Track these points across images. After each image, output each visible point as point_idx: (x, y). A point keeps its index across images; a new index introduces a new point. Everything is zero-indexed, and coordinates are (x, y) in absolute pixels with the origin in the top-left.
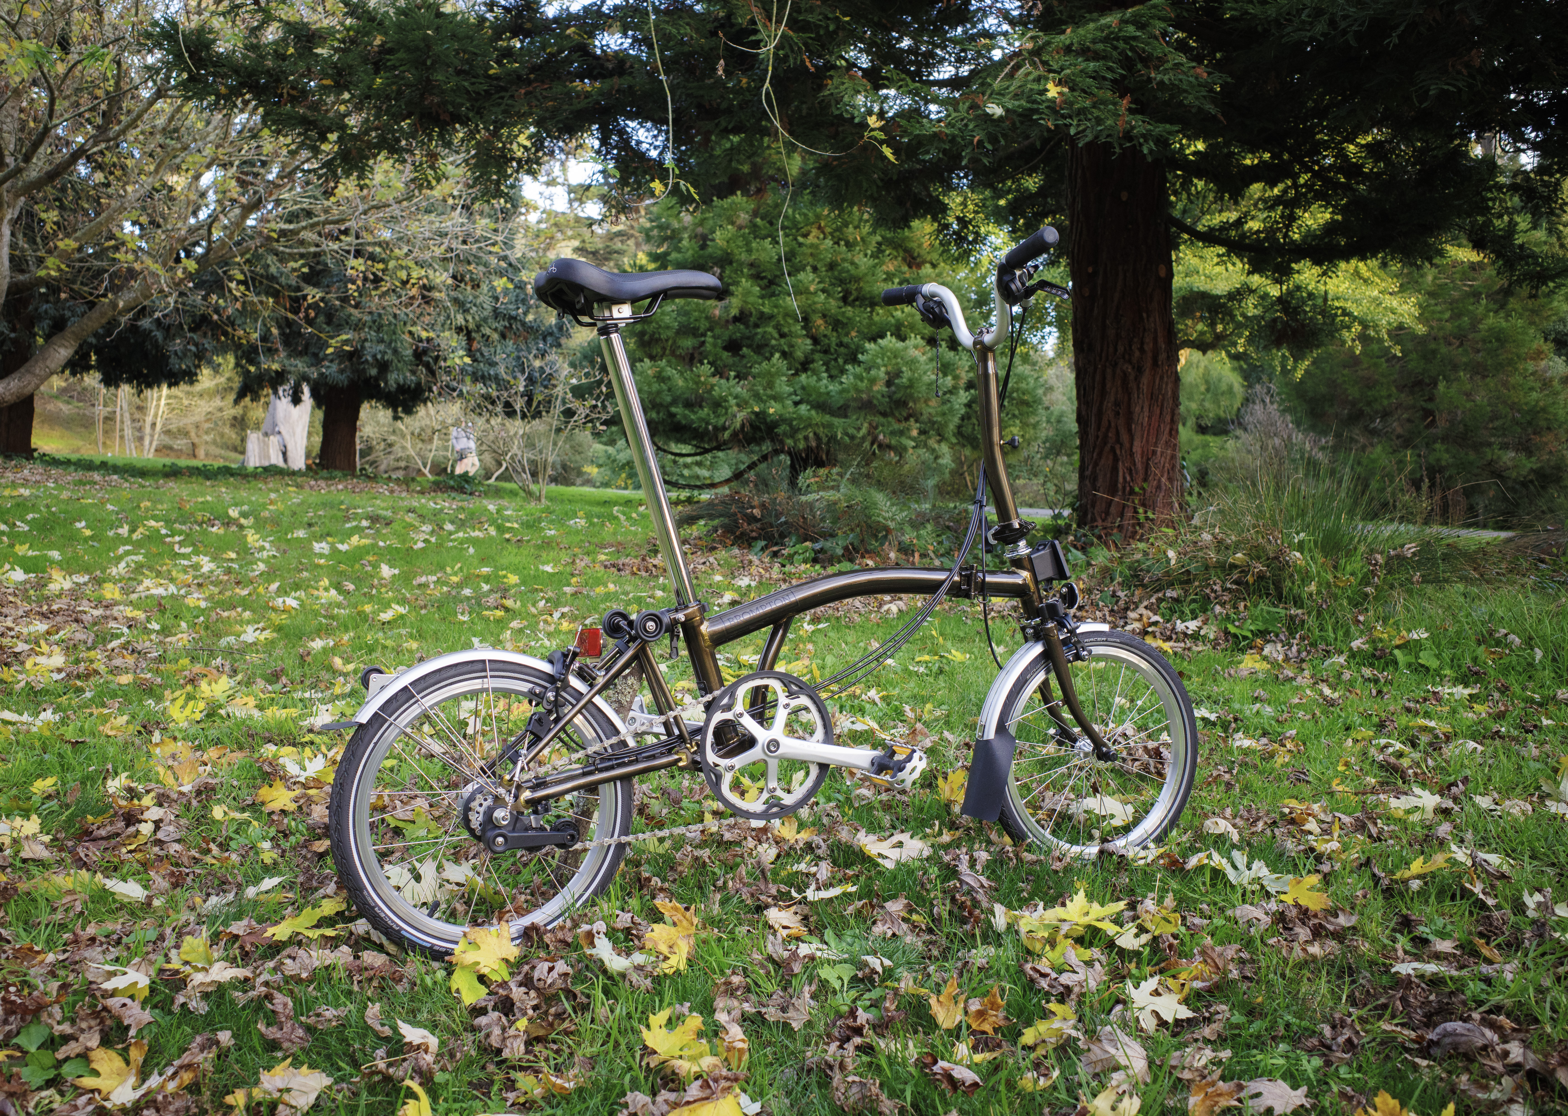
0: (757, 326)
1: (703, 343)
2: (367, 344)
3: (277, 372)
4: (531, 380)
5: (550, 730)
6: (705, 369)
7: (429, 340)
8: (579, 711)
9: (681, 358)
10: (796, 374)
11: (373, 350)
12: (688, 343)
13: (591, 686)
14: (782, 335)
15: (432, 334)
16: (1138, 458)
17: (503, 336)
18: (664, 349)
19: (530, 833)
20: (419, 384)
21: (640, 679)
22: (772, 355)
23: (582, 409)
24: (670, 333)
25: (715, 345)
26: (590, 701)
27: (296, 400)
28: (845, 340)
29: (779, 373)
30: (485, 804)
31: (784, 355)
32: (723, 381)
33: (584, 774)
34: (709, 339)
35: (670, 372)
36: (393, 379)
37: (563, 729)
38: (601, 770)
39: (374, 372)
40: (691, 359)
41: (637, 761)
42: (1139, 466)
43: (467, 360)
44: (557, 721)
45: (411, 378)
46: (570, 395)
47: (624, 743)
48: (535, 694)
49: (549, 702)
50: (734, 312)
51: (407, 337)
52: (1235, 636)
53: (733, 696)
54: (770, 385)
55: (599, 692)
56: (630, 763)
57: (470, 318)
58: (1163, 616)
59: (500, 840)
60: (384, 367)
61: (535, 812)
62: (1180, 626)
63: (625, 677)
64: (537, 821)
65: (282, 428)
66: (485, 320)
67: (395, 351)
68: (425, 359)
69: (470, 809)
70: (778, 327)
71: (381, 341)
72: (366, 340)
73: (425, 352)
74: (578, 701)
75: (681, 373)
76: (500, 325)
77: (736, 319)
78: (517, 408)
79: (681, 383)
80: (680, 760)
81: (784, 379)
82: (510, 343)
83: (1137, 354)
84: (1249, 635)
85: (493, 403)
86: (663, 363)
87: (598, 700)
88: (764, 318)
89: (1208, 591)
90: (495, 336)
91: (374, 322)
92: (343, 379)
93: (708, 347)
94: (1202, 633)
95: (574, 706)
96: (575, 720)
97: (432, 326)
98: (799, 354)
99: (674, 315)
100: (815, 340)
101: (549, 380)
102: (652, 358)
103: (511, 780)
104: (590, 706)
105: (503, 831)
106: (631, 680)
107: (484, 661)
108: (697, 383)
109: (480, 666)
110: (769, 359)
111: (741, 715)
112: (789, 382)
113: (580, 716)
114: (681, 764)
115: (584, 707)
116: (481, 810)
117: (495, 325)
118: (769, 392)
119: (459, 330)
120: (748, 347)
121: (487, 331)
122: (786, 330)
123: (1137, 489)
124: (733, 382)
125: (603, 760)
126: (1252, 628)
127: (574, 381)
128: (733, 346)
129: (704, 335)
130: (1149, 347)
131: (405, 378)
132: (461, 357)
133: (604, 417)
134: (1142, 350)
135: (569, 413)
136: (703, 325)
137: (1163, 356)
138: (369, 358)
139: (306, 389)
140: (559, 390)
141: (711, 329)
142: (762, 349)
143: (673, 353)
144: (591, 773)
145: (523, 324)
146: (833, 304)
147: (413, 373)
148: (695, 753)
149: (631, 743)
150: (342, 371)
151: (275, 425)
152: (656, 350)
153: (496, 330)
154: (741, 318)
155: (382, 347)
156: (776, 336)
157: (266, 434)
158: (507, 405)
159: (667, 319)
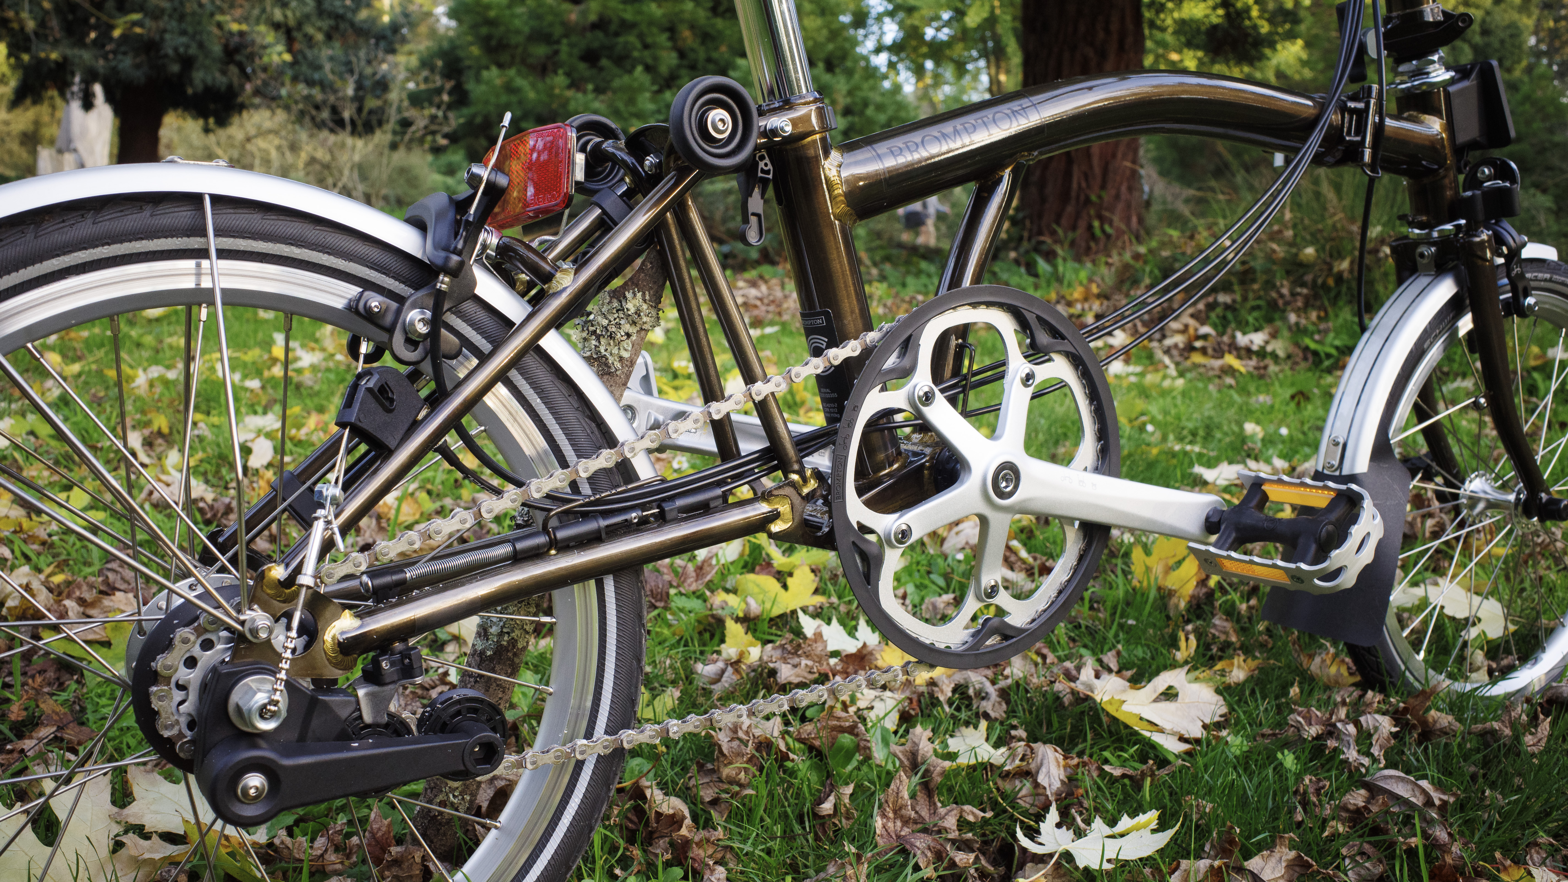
0: (617, 34)
1: (556, 52)
2: (167, 36)
3: (56, 62)
4: (359, 87)
5: (415, 426)
6: (560, 80)
7: (241, 34)
8: (502, 376)
9: (532, 68)
10: (660, 91)
11: (173, 42)
12: (540, 51)
13: (537, 301)
14: (646, 46)
15: (244, 27)
16: (1096, 161)
17: (329, 37)
18: (513, 57)
19: (357, 750)
20: (230, 87)
21: (656, 302)
22: (633, 67)
23: (421, 119)
24: (520, 39)
25: (570, 55)
26: (533, 347)
27: (88, 104)
28: (715, 55)
29: (641, 89)
30: (207, 659)
31: (648, 69)
32: (580, 95)
33: (518, 559)
34: (564, 48)
35: (520, 82)
36: (199, 77)
37: (454, 423)
38: (565, 547)
39: (175, 68)
40: (543, 69)
41: (662, 519)
42: (1097, 170)
43: (287, 57)
44: (435, 401)
45: (221, 80)
46: (406, 103)
47: (625, 470)
48: (369, 316)
49: (411, 342)
50: (593, 17)
51: (215, 30)
52: (1315, 353)
53: (908, 345)
54: (632, 101)
55: (557, 322)
56: (642, 525)
57: (289, 14)
58: (1215, 326)
59: (255, 781)
60: (188, 63)
61: (372, 676)
62: (1242, 339)
63: (619, 295)
64: (379, 703)
65: (79, 145)
66: (307, 17)
67: (201, 45)
68: (238, 58)
69: (155, 677)
70: (641, 37)
71: (184, 33)
72: (165, 31)
73: (238, 49)
74: (497, 345)
75: (533, 86)
76: (326, 24)
77: (595, 26)
78: (346, 115)
79: (532, 95)
80: (775, 516)
81: (647, 95)
82: (337, 44)
83: (1101, 35)
84: (1333, 352)
85: (317, 107)
86: (512, 72)
87: (552, 343)
88: (626, 26)
89: (1274, 295)
90: (320, 37)
91: (175, 10)
92: (139, 76)
93: (563, 56)
94: (1269, 348)
95: (484, 359)
96: (489, 400)
97: (245, 19)
98: (664, 69)
99: (525, 18)
100: (682, 55)
101: (382, 85)
102: (500, 66)
103: (290, 581)
104: (531, 360)
105: (264, 753)
106: (634, 302)
107: (195, 199)
108: (551, 96)
109: (183, 215)
110: (630, 71)
111: (928, 398)
112: (653, 100)
113: (500, 389)
114: (777, 527)
115: (515, 362)
116: (193, 677)
117: (319, 24)
118: (632, 109)
119: (276, 26)
120: (609, 57)
121: (310, 30)
122: (649, 40)
123: (1094, 198)
124: (591, 96)
125: (570, 516)
126: (1337, 343)
127: (411, 85)
128: (591, 57)
129: (558, 42)
130: (1114, 27)
131: (214, 79)
132: (280, 54)
133: (446, 129)
134: (1107, 31)
135: (406, 124)
136: (558, 31)
137: (1130, 40)
138: (170, 52)
139: (98, 89)
140: (394, 96)
141: (566, 36)
142: (623, 61)
143: (523, 62)
144: (536, 555)
145: (352, 24)
146: (702, 14)
147: (224, 73)
148: (810, 498)
149: (645, 470)
150: (137, 66)
151: (69, 141)
152: (505, 57)
153: (320, 29)
154: (601, 24)
155: (184, 40)
156: (639, 45)
157: (60, 152)
158: (335, 110)
159: (517, 22)
